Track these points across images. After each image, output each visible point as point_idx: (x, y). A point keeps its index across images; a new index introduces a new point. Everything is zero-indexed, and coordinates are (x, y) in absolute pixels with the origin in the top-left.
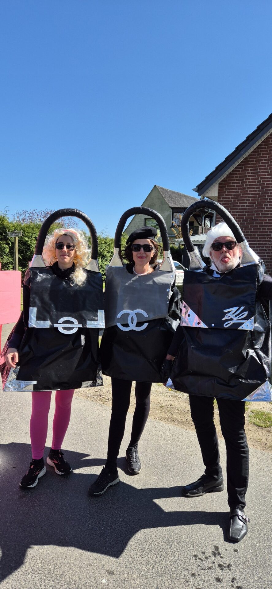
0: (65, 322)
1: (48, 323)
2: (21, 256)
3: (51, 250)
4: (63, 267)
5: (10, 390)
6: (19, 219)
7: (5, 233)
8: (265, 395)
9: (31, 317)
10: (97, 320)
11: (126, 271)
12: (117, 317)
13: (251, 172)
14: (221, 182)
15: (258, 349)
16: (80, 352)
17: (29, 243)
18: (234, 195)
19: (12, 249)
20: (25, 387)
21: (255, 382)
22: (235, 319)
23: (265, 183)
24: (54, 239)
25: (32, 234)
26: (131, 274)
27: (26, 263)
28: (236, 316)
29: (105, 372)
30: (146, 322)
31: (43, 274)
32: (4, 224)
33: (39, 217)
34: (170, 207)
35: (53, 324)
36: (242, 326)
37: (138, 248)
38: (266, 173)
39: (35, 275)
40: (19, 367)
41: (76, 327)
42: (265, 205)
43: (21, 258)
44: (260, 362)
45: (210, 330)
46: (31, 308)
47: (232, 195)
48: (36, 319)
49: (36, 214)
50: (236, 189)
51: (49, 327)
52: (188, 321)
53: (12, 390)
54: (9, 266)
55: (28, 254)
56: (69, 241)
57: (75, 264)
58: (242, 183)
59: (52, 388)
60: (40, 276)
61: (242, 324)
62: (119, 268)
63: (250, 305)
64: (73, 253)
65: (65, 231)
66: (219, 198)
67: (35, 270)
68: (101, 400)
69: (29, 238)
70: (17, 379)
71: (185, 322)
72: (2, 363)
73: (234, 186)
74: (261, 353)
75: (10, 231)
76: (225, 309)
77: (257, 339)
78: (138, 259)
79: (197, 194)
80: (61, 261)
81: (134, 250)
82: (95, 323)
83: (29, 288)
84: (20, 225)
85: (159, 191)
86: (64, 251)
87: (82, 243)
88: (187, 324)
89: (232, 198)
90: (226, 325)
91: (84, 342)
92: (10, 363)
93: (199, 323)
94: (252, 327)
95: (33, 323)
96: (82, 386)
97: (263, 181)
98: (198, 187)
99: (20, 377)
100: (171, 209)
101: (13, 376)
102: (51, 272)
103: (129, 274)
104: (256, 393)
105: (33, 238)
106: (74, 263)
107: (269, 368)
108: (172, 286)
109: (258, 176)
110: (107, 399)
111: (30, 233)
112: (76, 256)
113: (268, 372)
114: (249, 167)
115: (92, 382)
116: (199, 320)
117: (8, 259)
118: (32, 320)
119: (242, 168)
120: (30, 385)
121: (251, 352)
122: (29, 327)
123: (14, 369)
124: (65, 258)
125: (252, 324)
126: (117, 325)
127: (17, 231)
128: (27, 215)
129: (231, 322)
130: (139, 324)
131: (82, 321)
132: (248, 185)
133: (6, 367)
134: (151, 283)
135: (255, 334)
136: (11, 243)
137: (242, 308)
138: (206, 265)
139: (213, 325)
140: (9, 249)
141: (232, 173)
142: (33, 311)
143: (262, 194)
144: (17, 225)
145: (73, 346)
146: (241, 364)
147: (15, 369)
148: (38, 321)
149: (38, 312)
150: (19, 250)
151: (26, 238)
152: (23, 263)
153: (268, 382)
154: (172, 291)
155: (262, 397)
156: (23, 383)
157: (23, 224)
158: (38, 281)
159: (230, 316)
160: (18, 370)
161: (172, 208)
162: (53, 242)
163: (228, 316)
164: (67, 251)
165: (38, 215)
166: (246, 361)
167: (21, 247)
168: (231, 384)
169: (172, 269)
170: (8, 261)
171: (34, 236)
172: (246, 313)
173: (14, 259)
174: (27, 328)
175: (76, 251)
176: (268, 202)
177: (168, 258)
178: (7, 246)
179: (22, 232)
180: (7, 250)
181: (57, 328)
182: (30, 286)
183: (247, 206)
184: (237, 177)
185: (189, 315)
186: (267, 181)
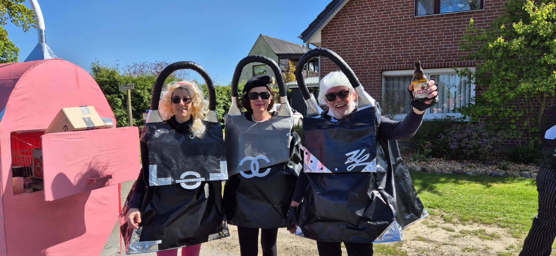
0: (187, 177)
1: (169, 180)
2: (135, 108)
3: (167, 104)
4: (180, 121)
5: (134, 252)
6: (130, 72)
7: (117, 86)
8: (394, 235)
9: (151, 175)
10: (219, 172)
11: (245, 119)
12: (240, 165)
13: (350, 19)
14: (323, 29)
15: (382, 189)
16: (204, 206)
17: (142, 95)
18: (336, 41)
19: (125, 102)
20: (149, 248)
21: (383, 223)
22: (357, 162)
23: (364, 29)
24: (168, 92)
25: (145, 86)
26: (250, 121)
27: (140, 115)
28: (358, 159)
29: (230, 221)
30: (269, 167)
31: (161, 129)
32: (115, 78)
33: (150, 69)
34: (276, 54)
35: (175, 180)
36: (365, 169)
37: (255, 96)
38: (364, 20)
39: (153, 131)
40: (142, 228)
41: (199, 180)
42: (365, 49)
43: (135, 110)
44: (385, 203)
45: (334, 175)
46: (150, 166)
47: (334, 41)
48: (156, 177)
49: (147, 66)
50: (338, 35)
51: (170, 184)
52: (311, 167)
53: (136, 252)
54: (123, 119)
55: (141, 105)
56: (185, 94)
57: (193, 116)
58: (342, 29)
59: (178, 244)
60: (158, 132)
61: (365, 166)
62: (238, 117)
63: (371, 147)
64: (190, 105)
65: (179, 84)
66: (322, 44)
67: (152, 126)
68: (226, 248)
69: (141, 90)
70: (140, 240)
71: (309, 169)
72: (123, 224)
73: (335, 32)
74: (385, 194)
75: (122, 84)
76: (346, 153)
77: (380, 180)
78: (256, 106)
79: (302, 41)
80: (179, 115)
81: (252, 98)
82: (219, 175)
83: (147, 145)
84: (132, 78)
85: (264, 39)
86: (181, 104)
87: (198, 94)
88: (310, 170)
89: (334, 43)
90: (349, 168)
91: (208, 195)
92: (132, 225)
93: (322, 169)
94: (375, 168)
95: (154, 181)
96: (209, 240)
97: (361, 27)
98: (302, 34)
99: (144, 238)
100: (276, 55)
101: (135, 237)
102: (169, 127)
103: (248, 121)
104: (385, 234)
105: (145, 90)
106: (191, 116)
107: (395, 207)
108: (291, 131)
109: (357, 22)
110: (232, 246)
111: (142, 85)
112: (193, 108)
113: (394, 211)
114: (348, 15)
115: (218, 234)
116: (322, 166)
117: (121, 112)
118: (153, 178)
119: (342, 15)
120: (154, 244)
121: (376, 193)
122: (150, 185)
123: (136, 230)
124: (183, 112)
125: (375, 166)
126: (240, 173)
127: (129, 84)
128: (138, 67)
129: (354, 166)
130: (262, 170)
131: (205, 173)
132: (348, 31)
133: (128, 228)
134: (270, 128)
135: (378, 176)
136: (124, 95)
137: (364, 150)
138: (323, 111)
139: (336, 169)
140: (122, 102)
141: (332, 20)
142: (153, 169)
143: (361, 38)
144: (129, 78)
145: (198, 200)
146: (367, 207)
147: (138, 229)
148: (159, 179)
149: (158, 169)
150: (132, 102)
151: (138, 90)
152: (137, 115)
153: (396, 222)
154: (292, 135)
155: (391, 237)
156: (147, 243)
157: (135, 77)
158: (155, 137)
159: (352, 159)
160: (141, 230)
161: (278, 55)
162: (168, 97)
163: (351, 159)
164: (184, 105)
165: (148, 67)
166: (373, 203)
167: (134, 99)
168: (360, 227)
169: (289, 114)
170: (122, 114)
171: (146, 88)
172: (368, 155)
173: (128, 112)
174: (148, 187)
175: (193, 103)
176: (367, 46)
177: (285, 103)
178: (119, 99)
179: (135, 85)
180: (120, 103)
181: (179, 184)
182: (148, 143)
183: (348, 50)
184: (338, 24)
185: (312, 162)
186: (364, 27)
